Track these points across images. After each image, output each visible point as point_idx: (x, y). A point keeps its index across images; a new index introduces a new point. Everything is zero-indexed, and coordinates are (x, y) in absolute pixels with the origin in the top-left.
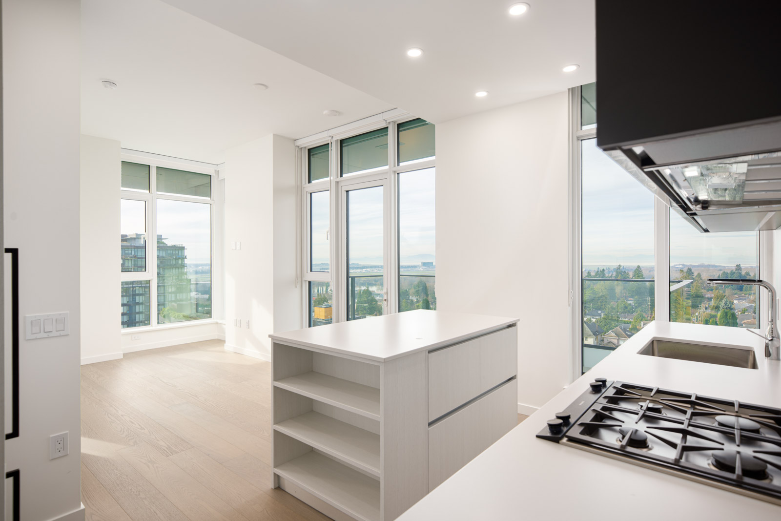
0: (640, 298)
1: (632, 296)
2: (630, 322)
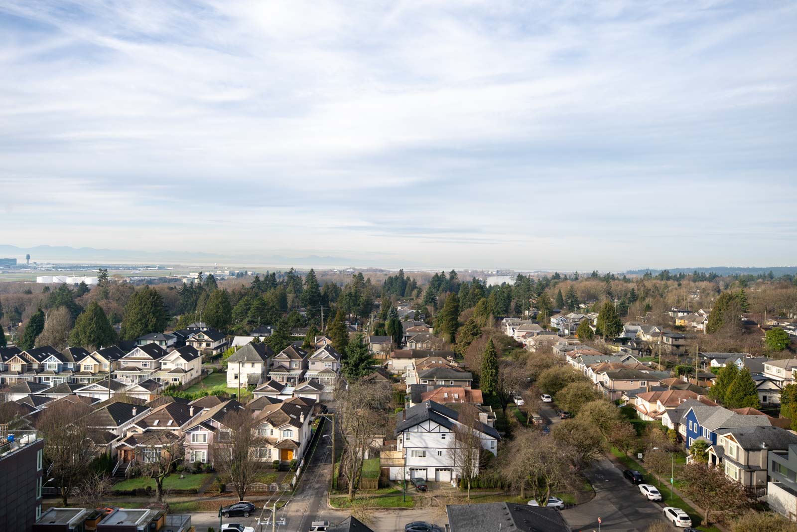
0: (313, 308)
1: (305, 306)
2: (303, 338)
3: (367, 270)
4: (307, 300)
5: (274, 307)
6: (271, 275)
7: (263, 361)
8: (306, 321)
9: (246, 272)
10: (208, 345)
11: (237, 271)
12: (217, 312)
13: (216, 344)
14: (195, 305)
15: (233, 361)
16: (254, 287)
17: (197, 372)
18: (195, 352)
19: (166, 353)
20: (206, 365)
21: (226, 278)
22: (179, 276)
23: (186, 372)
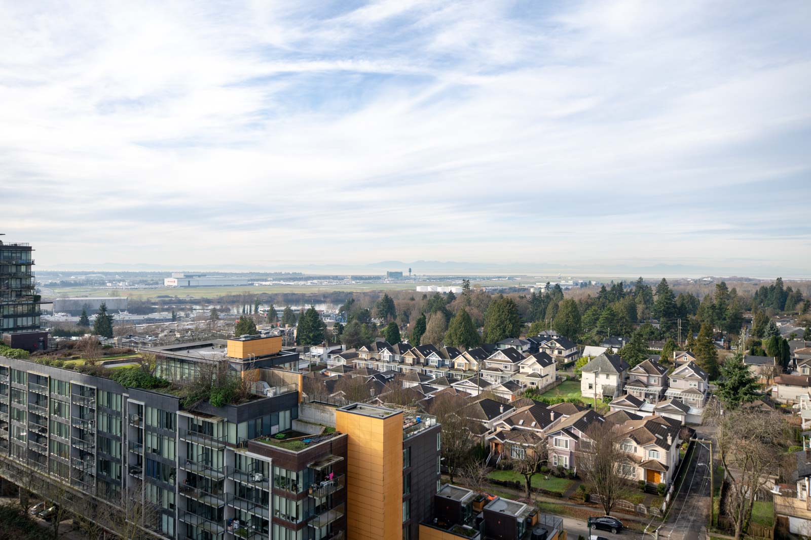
0: (668, 321)
1: (658, 319)
2: (659, 352)
3: (730, 279)
4: (661, 311)
5: (623, 317)
6: (618, 285)
7: (618, 373)
8: (661, 334)
9: (590, 282)
10: (560, 353)
11: (581, 281)
12: (567, 321)
13: (567, 352)
14: (543, 313)
15: (587, 371)
16: (601, 297)
17: (552, 378)
18: (550, 359)
19: (523, 358)
20: (560, 373)
21: (570, 287)
22: (526, 286)
23: (542, 377)
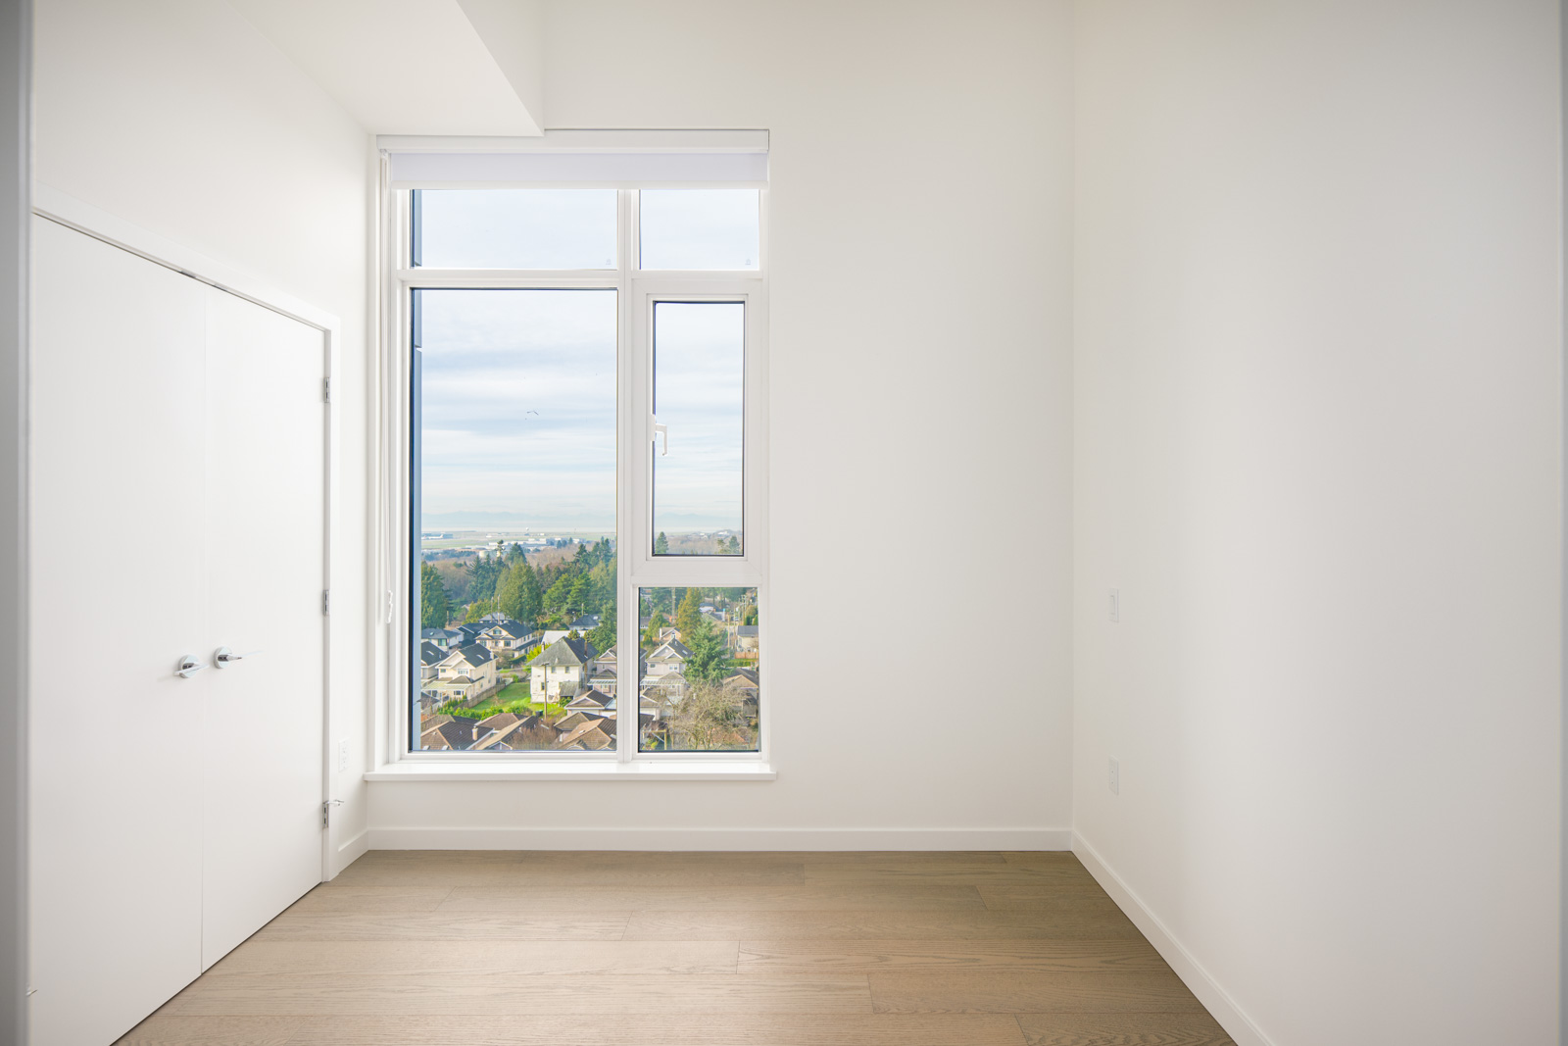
5: (605, 587)
6: (605, 543)
7: (580, 664)
9: (571, 540)
10: (507, 644)
11: (557, 539)
12: (520, 597)
13: (519, 642)
14: (492, 588)
15: (537, 664)
16: (578, 561)
17: (489, 682)
18: (486, 654)
19: (445, 655)
20: (503, 673)
21: (542, 548)
22: (473, 548)
23: (473, 682)
